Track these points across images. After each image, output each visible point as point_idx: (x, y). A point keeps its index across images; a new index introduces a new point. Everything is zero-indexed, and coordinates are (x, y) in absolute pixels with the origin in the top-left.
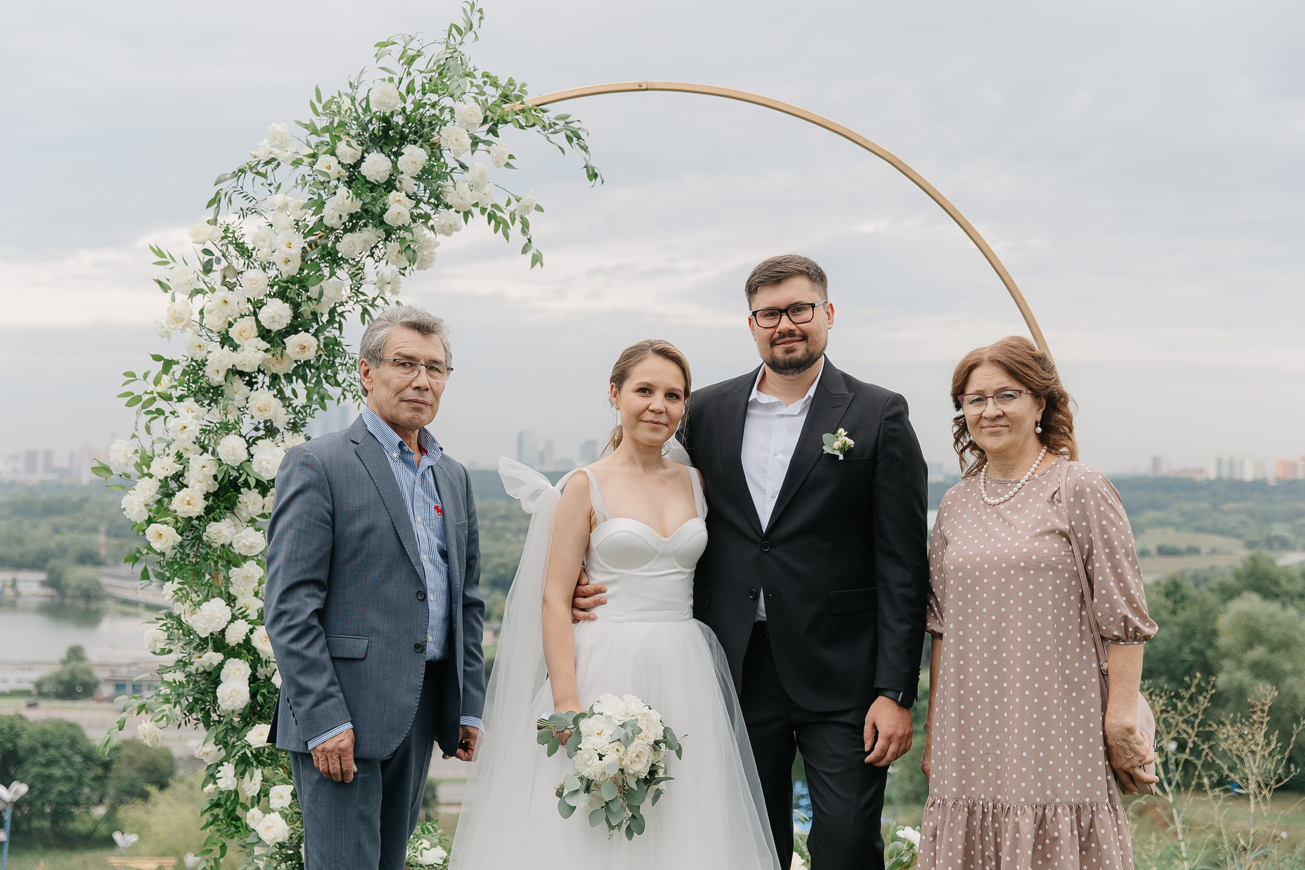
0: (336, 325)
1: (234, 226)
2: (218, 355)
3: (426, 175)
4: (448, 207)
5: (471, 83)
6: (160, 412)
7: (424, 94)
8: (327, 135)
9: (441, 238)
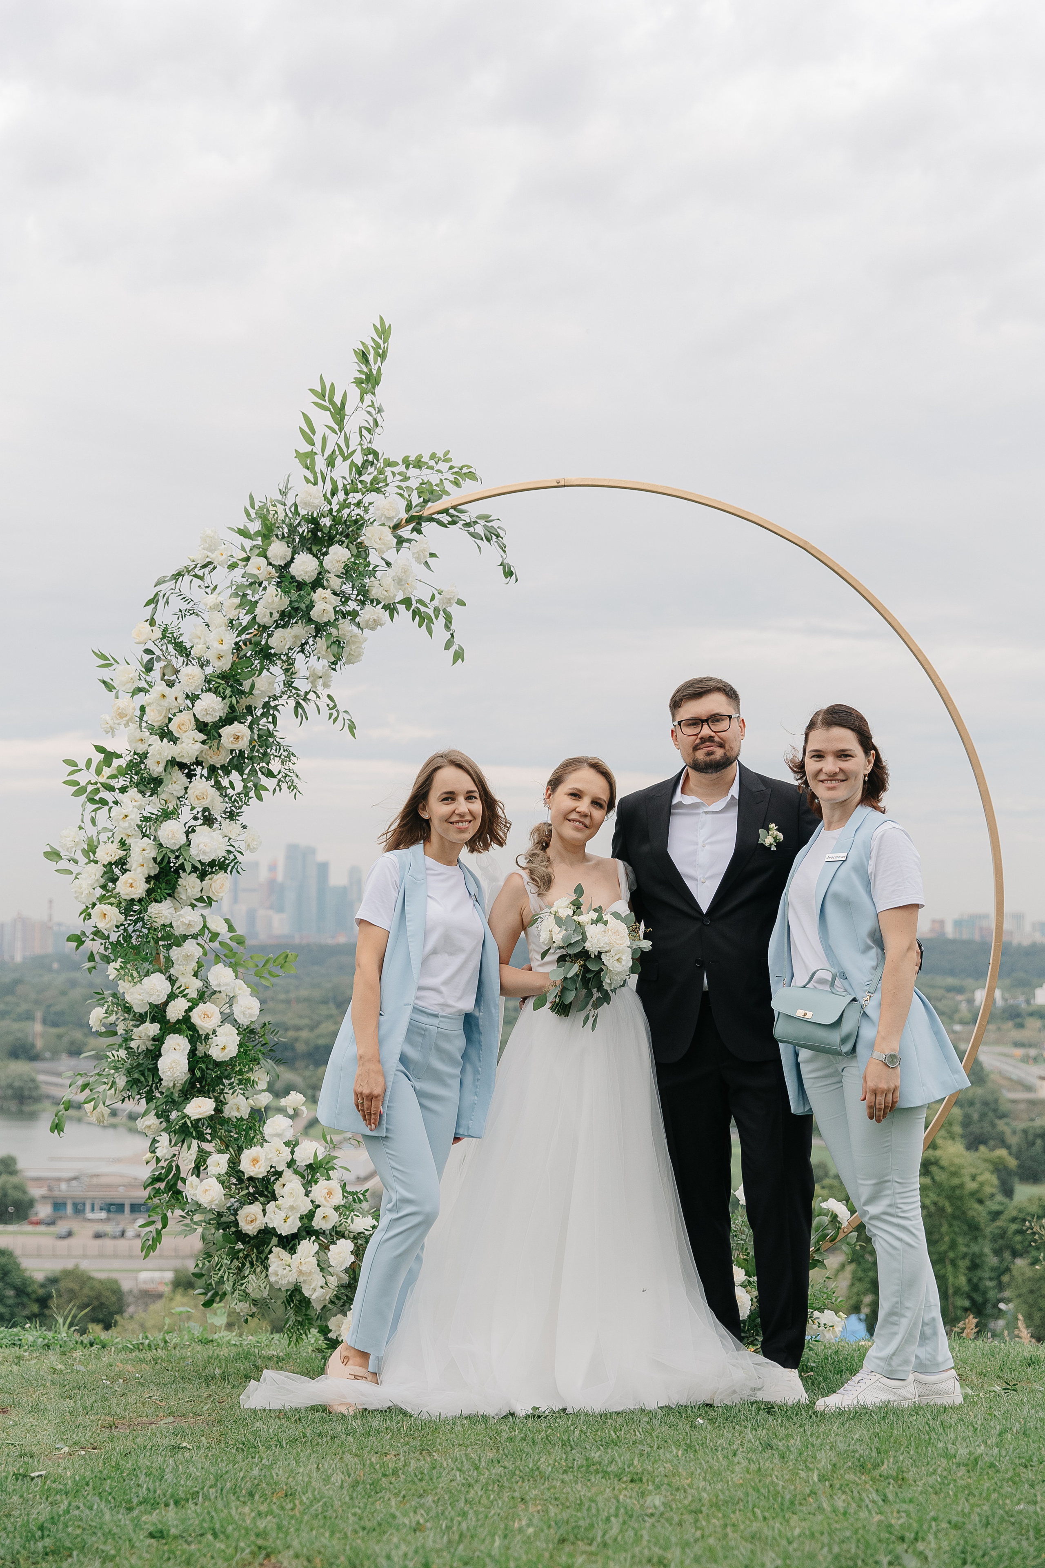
0: (271, 718)
1: (173, 625)
2: (158, 748)
3: (350, 572)
4: (375, 602)
6: (103, 802)
8: (260, 538)
9: (366, 633)
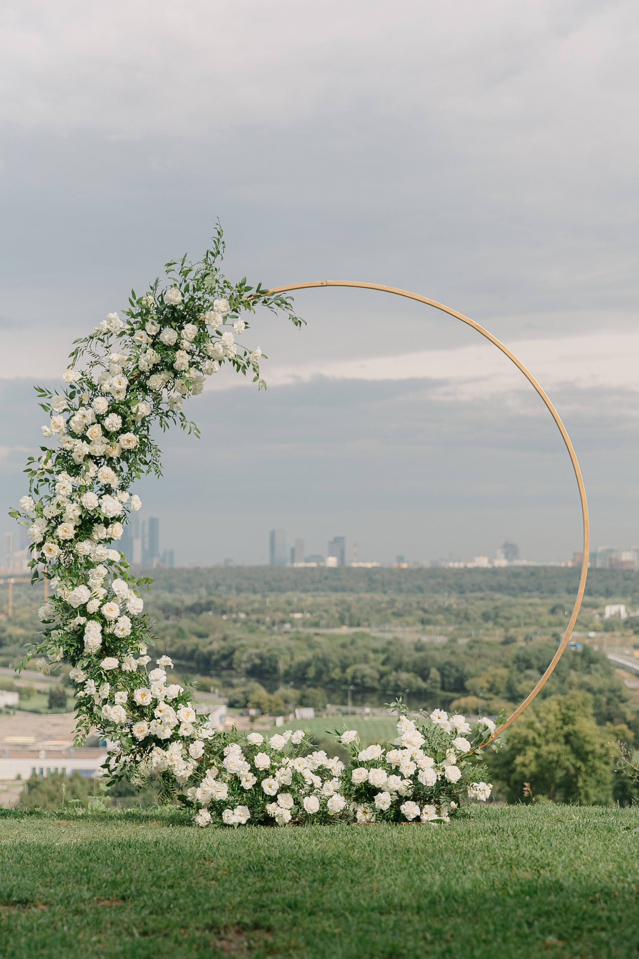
0: (146, 428)
1: (87, 371)
2: (79, 447)
3: (199, 340)
4: (209, 358)
5: (219, 286)
6: (47, 480)
7: (194, 292)
8: (140, 317)
9: (206, 376)
